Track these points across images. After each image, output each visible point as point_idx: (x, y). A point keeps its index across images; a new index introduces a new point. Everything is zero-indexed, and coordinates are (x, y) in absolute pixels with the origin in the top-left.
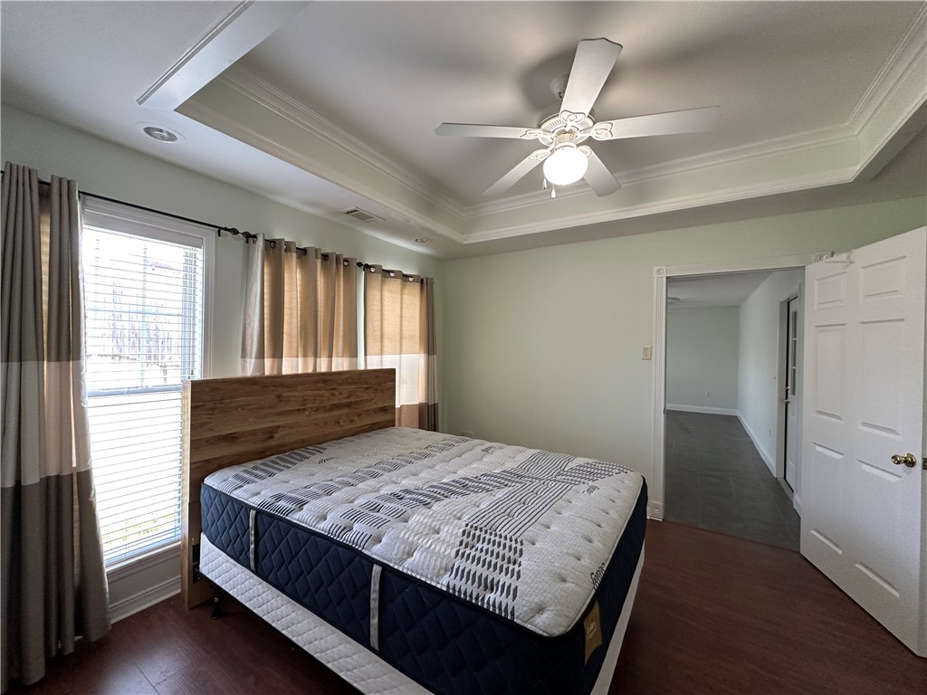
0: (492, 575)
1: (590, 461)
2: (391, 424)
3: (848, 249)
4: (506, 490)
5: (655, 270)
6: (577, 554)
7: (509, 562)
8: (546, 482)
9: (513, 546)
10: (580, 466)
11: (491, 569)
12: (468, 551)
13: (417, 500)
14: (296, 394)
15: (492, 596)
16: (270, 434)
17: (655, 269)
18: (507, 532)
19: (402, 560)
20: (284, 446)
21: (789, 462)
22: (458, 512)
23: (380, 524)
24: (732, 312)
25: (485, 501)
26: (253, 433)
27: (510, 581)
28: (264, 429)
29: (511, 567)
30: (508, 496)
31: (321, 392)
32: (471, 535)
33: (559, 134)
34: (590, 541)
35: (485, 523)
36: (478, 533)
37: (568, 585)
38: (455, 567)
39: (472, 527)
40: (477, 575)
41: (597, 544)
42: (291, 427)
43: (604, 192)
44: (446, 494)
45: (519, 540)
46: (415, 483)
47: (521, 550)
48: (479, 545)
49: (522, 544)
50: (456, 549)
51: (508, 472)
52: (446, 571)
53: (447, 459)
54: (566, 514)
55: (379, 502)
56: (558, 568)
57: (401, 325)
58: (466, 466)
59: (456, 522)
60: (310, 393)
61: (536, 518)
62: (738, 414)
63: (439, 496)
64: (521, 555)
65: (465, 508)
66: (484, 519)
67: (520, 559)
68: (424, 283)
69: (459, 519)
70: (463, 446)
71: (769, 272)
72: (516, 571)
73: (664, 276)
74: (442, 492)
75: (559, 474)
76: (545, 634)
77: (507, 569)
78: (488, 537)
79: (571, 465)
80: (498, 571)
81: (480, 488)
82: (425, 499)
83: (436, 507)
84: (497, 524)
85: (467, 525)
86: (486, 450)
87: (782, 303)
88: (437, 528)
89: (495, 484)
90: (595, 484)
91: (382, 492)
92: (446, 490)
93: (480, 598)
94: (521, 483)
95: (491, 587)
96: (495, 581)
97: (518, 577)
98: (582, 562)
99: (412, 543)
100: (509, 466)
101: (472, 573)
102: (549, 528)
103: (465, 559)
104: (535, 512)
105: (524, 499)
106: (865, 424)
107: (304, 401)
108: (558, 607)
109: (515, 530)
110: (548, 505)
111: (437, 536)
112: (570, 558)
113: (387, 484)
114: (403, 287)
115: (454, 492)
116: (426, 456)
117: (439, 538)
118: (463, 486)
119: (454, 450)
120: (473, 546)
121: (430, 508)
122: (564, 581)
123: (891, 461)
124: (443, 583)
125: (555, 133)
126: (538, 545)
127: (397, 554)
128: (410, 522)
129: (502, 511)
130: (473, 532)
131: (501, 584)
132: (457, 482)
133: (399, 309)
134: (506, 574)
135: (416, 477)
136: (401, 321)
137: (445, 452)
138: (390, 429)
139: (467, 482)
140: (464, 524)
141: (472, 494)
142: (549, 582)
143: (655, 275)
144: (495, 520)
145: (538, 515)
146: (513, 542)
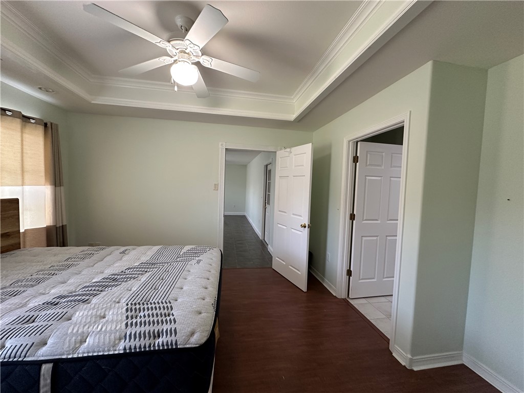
0: (156, 328)
1: (193, 246)
2: (17, 246)
3: (290, 147)
4: (147, 275)
5: (220, 145)
6: (202, 297)
7: (166, 316)
8: (172, 264)
9: (165, 306)
10: (189, 250)
11: (156, 325)
12: (134, 321)
13: (75, 301)
15: (160, 340)
17: (220, 143)
18: (157, 300)
19: (75, 349)
21: (266, 232)
22: (116, 299)
23: (42, 330)
24: (244, 167)
25: (135, 285)
27: (170, 326)
29: (168, 318)
30: (151, 277)
32: (132, 310)
33: (181, 52)
34: (206, 288)
35: (140, 299)
36: (138, 306)
37: (203, 315)
38: (128, 334)
39: (132, 304)
40: (147, 332)
41: (210, 289)
43: (201, 96)
44: (100, 289)
45: (167, 301)
46: (67, 288)
47: (171, 307)
48: (142, 314)
49: (170, 303)
50: (124, 323)
51: (145, 263)
52: (120, 339)
53: (92, 264)
54: (189, 278)
55: (32, 313)
56: (196, 308)
57: (22, 160)
58: (110, 266)
59: (117, 305)
61: (173, 285)
62: (246, 214)
63: (95, 292)
64: (172, 309)
65: (121, 294)
66: (139, 296)
67: (172, 312)
68: (48, 127)
69: (118, 302)
70: (102, 253)
71: (259, 152)
72: (172, 319)
73: (225, 148)
74: (97, 288)
75: (178, 257)
76: (197, 346)
77: (166, 320)
78: (146, 306)
79: (183, 251)
80: (160, 324)
81: (128, 278)
82: (83, 298)
83: (94, 300)
84: (149, 297)
85: (127, 305)
86: (123, 252)
87: (265, 166)
88: (102, 314)
89: (138, 273)
90: (199, 258)
91: (31, 305)
92: (100, 286)
93: (152, 346)
94: (156, 268)
95: (158, 335)
96: (160, 331)
97: (175, 322)
98: (206, 300)
99: (83, 332)
100: (144, 259)
101: (142, 333)
102: (182, 289)
103: (134, 326)
104: (172, 282)
105: (162, 276)
106: (293, 214)
108: (202, 328)
109: (163, 297)
110: (177, 277)
111: (104, 320)
112: (200, 300)
113: (35, 297)
114: (23, 128)
115: (107, 286)
116: (69, 267)
117: (107, 321)
118: (114, 280)
119: (95, 257)
120: (137, 316)
121: (89, 303)
122: (200, 313)
123: (300, 226)
124: (120, 349)
125: (178, 51)
126: (179, 300)
127: (69, 347)
128: (74, 319)
129: (150, 288)
130: (134, 307)
131: (164, 331)
132: (107, 279)
133: (20, 146)
134: (167, 323)
135: (66, 284)
136: (22, 157)
137: (87, 261)
138: (17, 252)
139: (116, 277)
140: (125, 304)
141: (123, 283)
142: (193, 317)
143: (220, 147)
144: (147, 295)
145: (174, 283)
146: (165, 304)
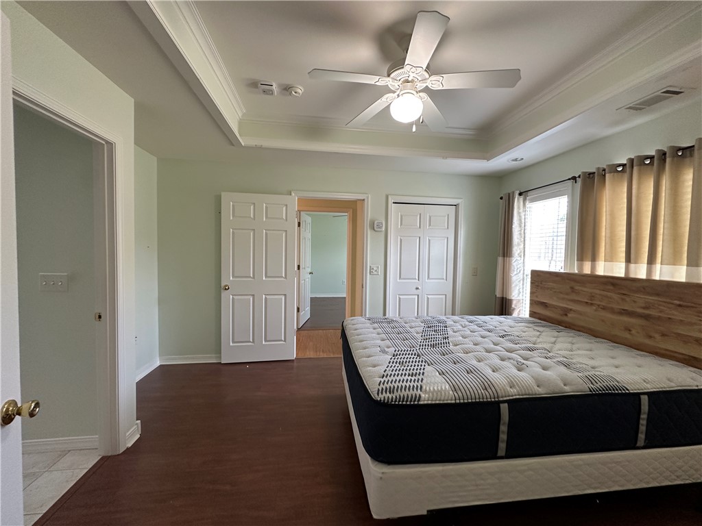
14: (585, 289)
16: (566, 312)
20: (574, 325)
26: (555, 307)
28: (562, 307)
31: (609, 294)
42: (580, 313)
60: (598, 292)
107: (592, 297)
